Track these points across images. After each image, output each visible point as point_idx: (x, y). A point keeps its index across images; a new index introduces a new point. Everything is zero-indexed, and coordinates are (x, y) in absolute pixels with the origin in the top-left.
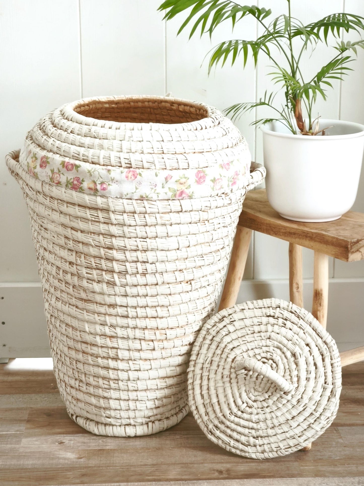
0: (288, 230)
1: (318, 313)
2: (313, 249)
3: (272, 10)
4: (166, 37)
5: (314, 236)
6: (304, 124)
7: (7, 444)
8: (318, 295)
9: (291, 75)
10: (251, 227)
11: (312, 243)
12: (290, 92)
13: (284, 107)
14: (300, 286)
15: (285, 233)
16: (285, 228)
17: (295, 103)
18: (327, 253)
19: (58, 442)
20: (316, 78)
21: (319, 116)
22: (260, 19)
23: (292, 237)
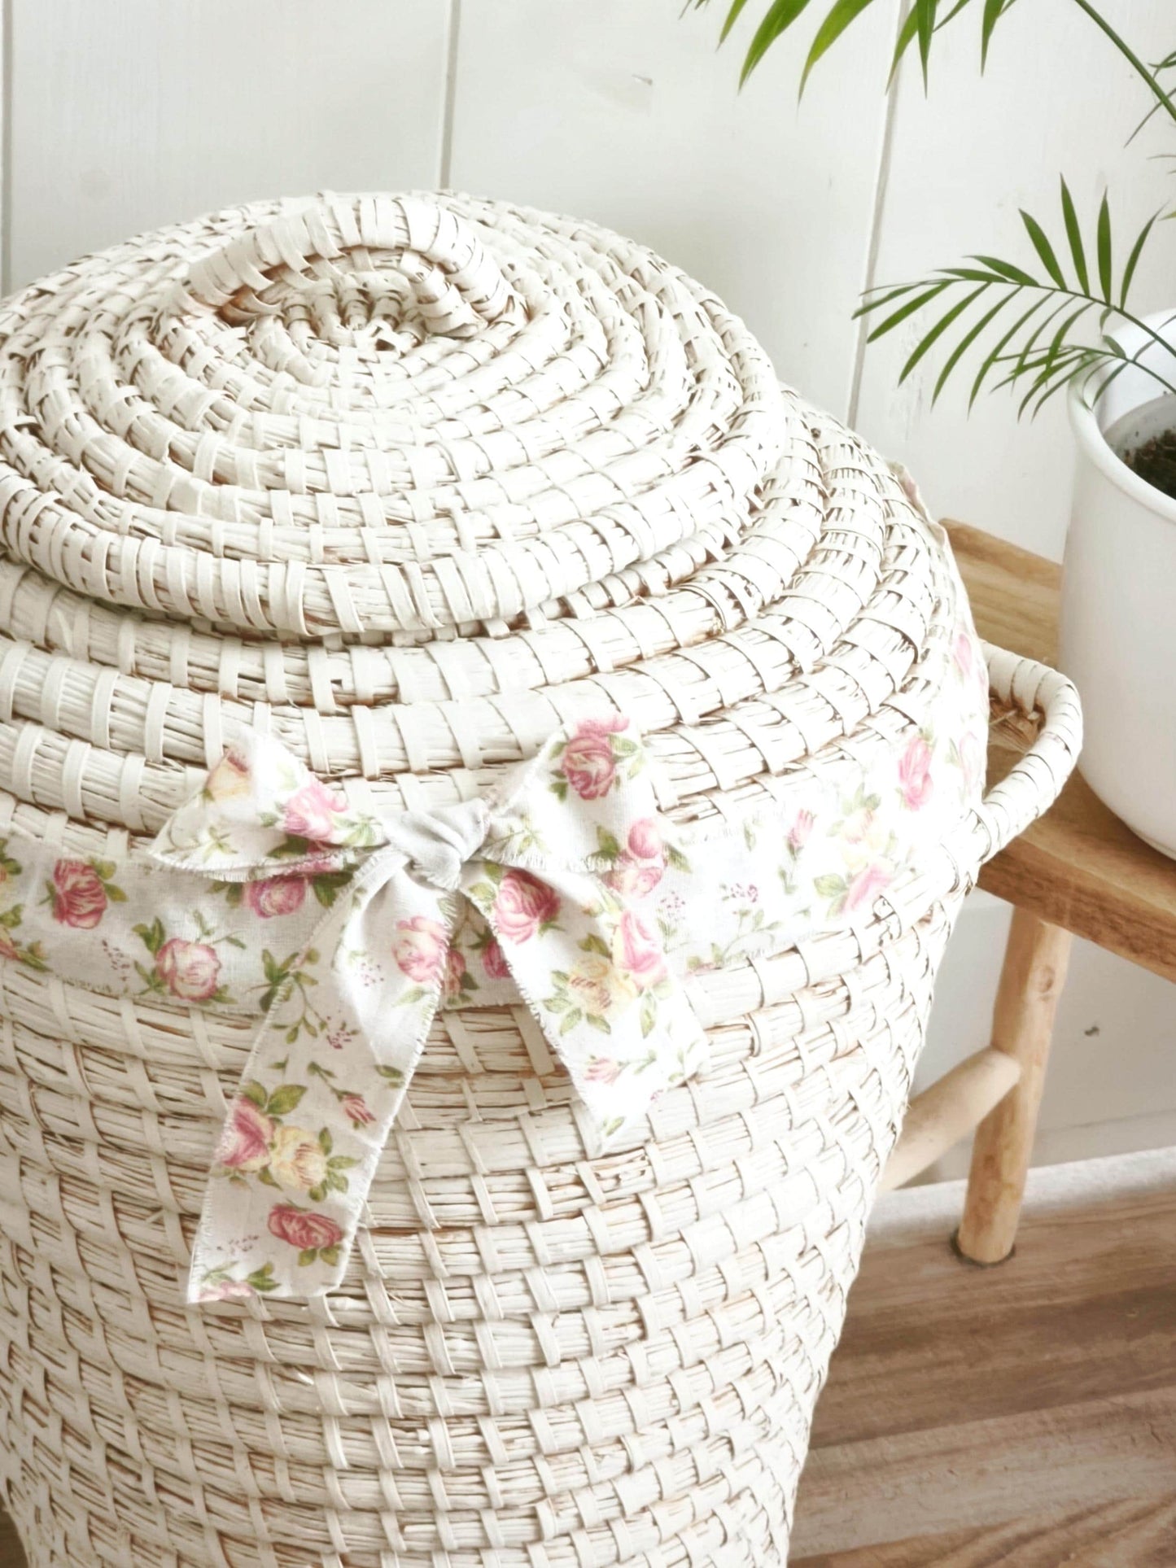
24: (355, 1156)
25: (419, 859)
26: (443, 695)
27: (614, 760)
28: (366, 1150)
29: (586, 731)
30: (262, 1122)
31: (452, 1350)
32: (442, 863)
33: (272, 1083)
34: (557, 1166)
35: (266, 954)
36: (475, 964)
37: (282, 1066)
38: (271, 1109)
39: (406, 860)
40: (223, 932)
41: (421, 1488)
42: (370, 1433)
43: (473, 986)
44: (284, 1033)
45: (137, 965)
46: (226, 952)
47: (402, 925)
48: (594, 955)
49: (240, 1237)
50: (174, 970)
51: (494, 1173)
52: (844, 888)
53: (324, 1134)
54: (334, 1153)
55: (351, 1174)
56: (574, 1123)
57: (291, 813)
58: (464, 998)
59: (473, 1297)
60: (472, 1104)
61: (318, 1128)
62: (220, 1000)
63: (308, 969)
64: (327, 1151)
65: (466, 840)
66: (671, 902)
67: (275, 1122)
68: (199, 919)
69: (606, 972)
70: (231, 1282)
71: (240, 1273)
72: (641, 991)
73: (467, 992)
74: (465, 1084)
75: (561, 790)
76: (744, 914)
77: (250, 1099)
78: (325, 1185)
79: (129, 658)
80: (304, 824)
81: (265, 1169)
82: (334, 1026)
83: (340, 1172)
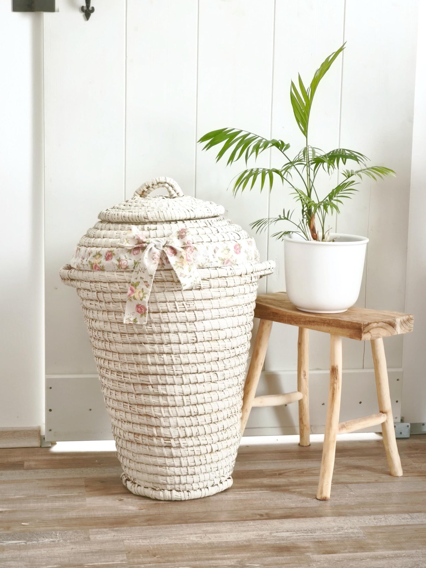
0: (308, 319)
1: (335, 385)
2: (330, 333)
3: (291, 144)
4: (196, 166)
5: (331, 322)
6: (317, 235)
7: (74, 502)
8: (334, 371)
9: (307, 194)
10: (273, 320)
11: (329, 328)
12: (305, 209)
13: (301, 221)
14: (306, 374)
15: (305, 322)
16: (305, 317)
17: (310, 218)
18: (343, 335)
19: (118, 499)
20: (328, 197)
21: (330, 228)
22: (283, 151)
23: (311, 325)
24: (147, 292)
25: (156, 245)
26: (163, 229)
27: (186, 233)
28: (149, 291)
29: (182, 230)
30: (134, 288)
31: (166, 338)
32: (159, 245)
33: (135, 281)
34: (179, 301)
35: (134, 260)
36: (165, 261)
37: (136, 279)
38: (135, 286)
39: (154, 245)
40: (128, 258)
41: (163, 369)
42: (154, 357)
43: (164, 265)
44: (136, 273)
45: (116, 265)
46: (129, 261)
47: (153, 253)
48: (182, 259)
49: (132, 313)
50: (121, 264)
51: (170, 302)
52: (223, 260)
53: (143, 289)
54: (144, 292)
55: (146, 295)
56: (182, 293)
57: (137, 236)
58: (163, 267)
59: (168, 327)
60: (165, 287)
61: (142, 289)
62: (128, 268)
63: (140, 261)
64: (143, 292)
65: (163, 242)
66: (195, 255)
67: (136, 288)
68: (125, 256)
69: (183, 261)
70: (130, 321)
71: (132, 319)
72: (188, 264)
73: (163, 266)
74: (164, 283)
75: (179, 238)
76: (206, 259)
77: (132, 285)
78: (143, 297)
79: (120, 228)
80: (139, 238)
81: (134, 296)
82: (143, 269)
83: (145, 295)
